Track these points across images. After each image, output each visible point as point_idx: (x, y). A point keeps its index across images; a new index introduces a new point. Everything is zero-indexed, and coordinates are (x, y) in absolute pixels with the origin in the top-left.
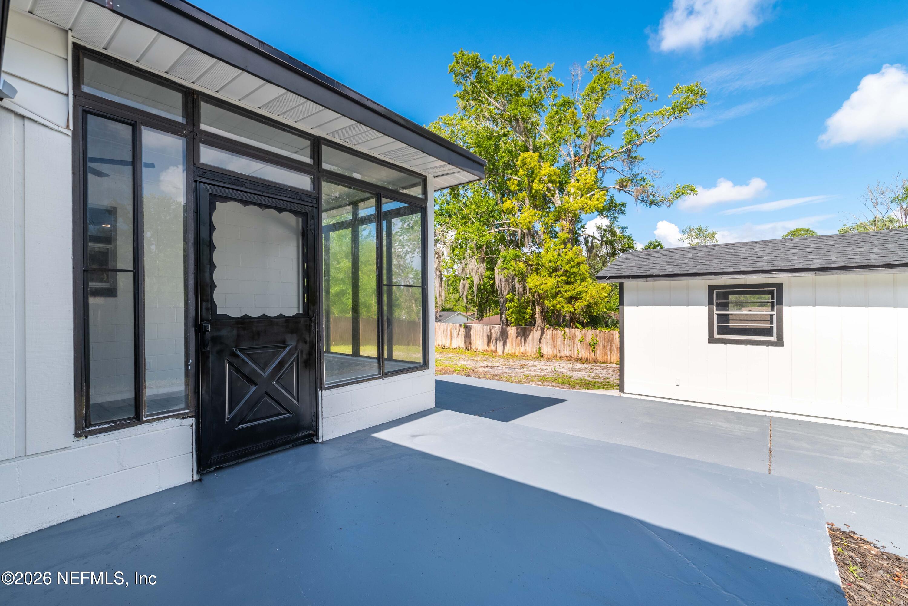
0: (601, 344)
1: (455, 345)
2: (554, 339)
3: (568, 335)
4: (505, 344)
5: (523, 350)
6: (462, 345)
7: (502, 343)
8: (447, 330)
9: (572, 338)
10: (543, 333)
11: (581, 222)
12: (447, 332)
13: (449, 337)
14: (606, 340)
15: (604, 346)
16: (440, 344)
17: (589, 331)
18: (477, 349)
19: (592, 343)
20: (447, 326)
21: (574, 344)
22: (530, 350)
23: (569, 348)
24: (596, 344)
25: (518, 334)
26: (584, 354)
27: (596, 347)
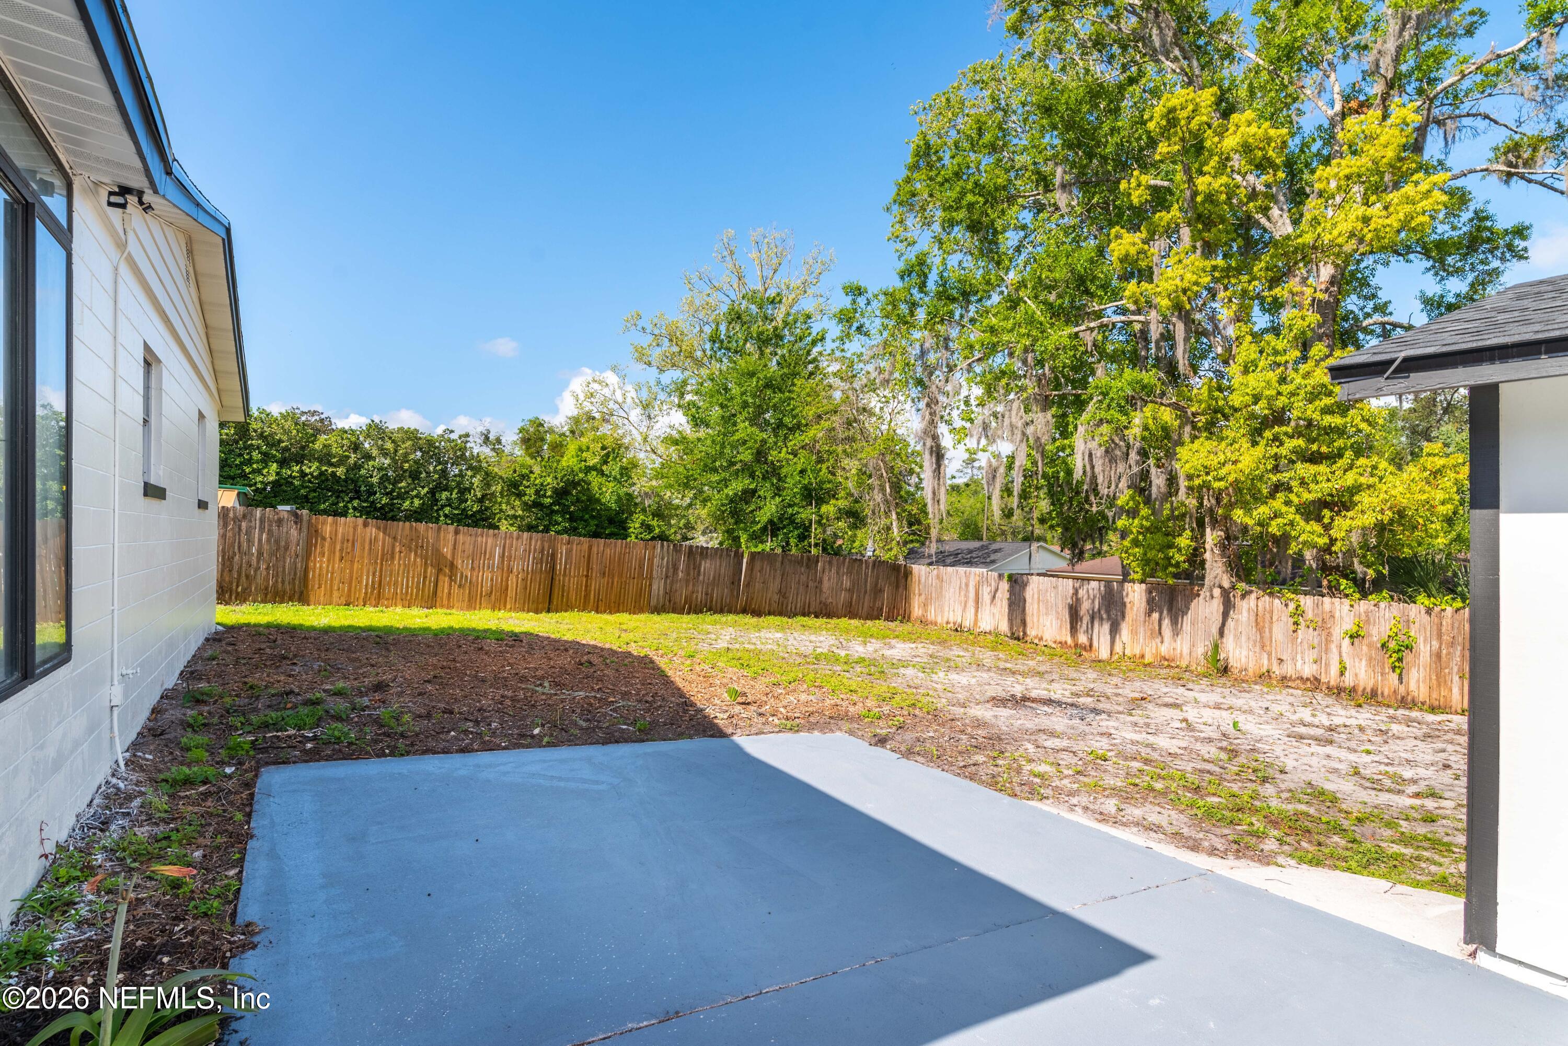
0: (1424, 650)
1: (986, 624)
2: (1260, 623)
3: (1310, 615)
4: (1115, 630)
5: (1164, 649)
6: (1004, 627)
7: (1106, 627)
8: (967, 585)
9: (1323, 626)
10: (1228, 606)
11: (1374, 296)
12: (967, 591)
13: (971, 603)
14: (1445, 637)
15: (1439, 656)
16: (951, 620)
17: (1382, 605)
18: (1041, 639)
19: (1393, 645)
20: (967, 576)
21: (1328, 641)
22: (1186, 651)
23: (1311, 655)
24: (1409, 648)
25: (1151, 606)
26: (1362, 675)
27: (1408, 657)
